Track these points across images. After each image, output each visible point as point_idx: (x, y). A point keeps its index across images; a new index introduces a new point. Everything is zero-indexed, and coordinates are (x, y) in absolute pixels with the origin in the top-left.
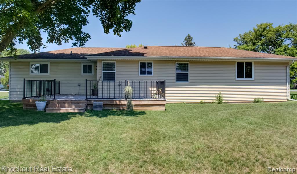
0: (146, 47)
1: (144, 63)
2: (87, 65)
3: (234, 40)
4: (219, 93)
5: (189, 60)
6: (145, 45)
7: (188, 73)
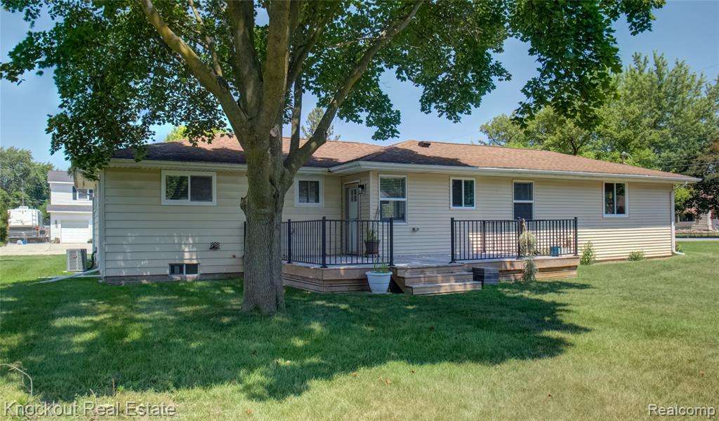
0: (426, 145)
1: (460, 181)
2: (307, 182)
3: (481, 130)
4: (587, 242)
5: (535, 176)
6: (426, 140)
7: (531, 204)
